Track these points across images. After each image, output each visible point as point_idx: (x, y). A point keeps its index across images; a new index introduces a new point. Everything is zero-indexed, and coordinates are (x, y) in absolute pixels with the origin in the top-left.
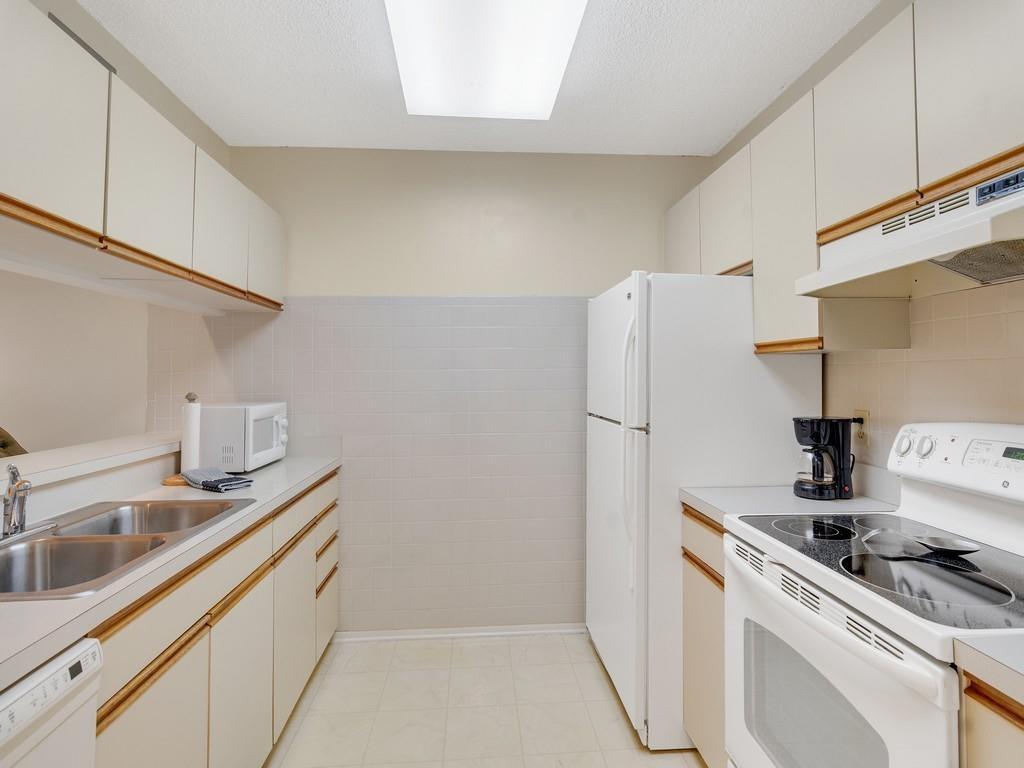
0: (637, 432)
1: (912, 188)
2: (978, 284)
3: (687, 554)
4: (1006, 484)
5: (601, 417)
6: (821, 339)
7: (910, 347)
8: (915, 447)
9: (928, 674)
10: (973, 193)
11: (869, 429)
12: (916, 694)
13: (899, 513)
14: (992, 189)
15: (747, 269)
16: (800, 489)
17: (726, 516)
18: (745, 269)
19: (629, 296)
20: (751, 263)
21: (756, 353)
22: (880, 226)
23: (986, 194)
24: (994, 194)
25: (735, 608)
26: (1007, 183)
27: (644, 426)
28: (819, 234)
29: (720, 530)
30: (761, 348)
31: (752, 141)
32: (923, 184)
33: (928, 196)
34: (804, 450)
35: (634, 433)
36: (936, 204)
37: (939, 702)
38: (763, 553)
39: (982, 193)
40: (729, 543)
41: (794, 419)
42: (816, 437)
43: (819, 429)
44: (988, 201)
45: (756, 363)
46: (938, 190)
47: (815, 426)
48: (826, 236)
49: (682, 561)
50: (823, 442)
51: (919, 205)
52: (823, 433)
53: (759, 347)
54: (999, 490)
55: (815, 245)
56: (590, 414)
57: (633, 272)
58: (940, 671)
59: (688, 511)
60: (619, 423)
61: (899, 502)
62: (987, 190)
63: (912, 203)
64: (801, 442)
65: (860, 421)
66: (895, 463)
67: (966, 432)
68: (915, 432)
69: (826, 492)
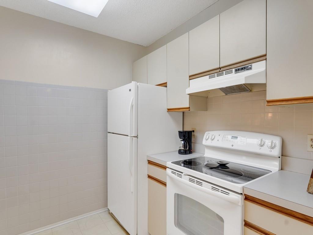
0: (134, 138)
1: (218, 66)
2: (224, 94)
3: (149, 177)
4: (232, 146)
5: (113, 133)
6: (189, 108)
7: (207, 111)
8: (210, 137)
9: (237, 197)
10: (234, 70)
11: (195, 133)
12: (233, 203)
13: (205, 156)
14: (239, 70)
15: (165, 85)
16: (180, 152)
17: (167, 163)
18: (164, 85)
19: (130, 90)
20: (166, 83)
21: (167, 111)
22: (208, 76)
23: (237, 71)
24: (239, 71)
25: (171, 191)
26: (242, 69)
27: (136, 135)
28: (190, 76)
29: (165, 168)
30: (169, 110)
31: (167, 44)
32: (221, 66)
33: (222, 69)
34: (181, 140)
35: (133, 138)
36: (224, 72)
37: (240, 204)
38: (182, 173)
39: (236, 70)
40: (168, 171)
41: (179, 131)
42: (184, 136)
43: (185, 134)
44: (237, 73)
45: (167, 114)
46: (225, 68)
47: (184, 133)
48: (192, 77)
49: (147, 179)
50: (186, 138)
51: (220, 71)
52: (186, 135)
53: (168, 109)
54: (231, 147)
55: (189, 80)
56: (109, 133)
57: (132, 82)
58: (240, 196)
59: (150, 162)
60: (128, 136)
61: (205, 153)
62: (237, 70)
63: (218, 71)
64: (180, 138)
65: (193, 131)
66: (204, 142)
67: (222, 133)
68: (209, 134)
69: (187, 152)
